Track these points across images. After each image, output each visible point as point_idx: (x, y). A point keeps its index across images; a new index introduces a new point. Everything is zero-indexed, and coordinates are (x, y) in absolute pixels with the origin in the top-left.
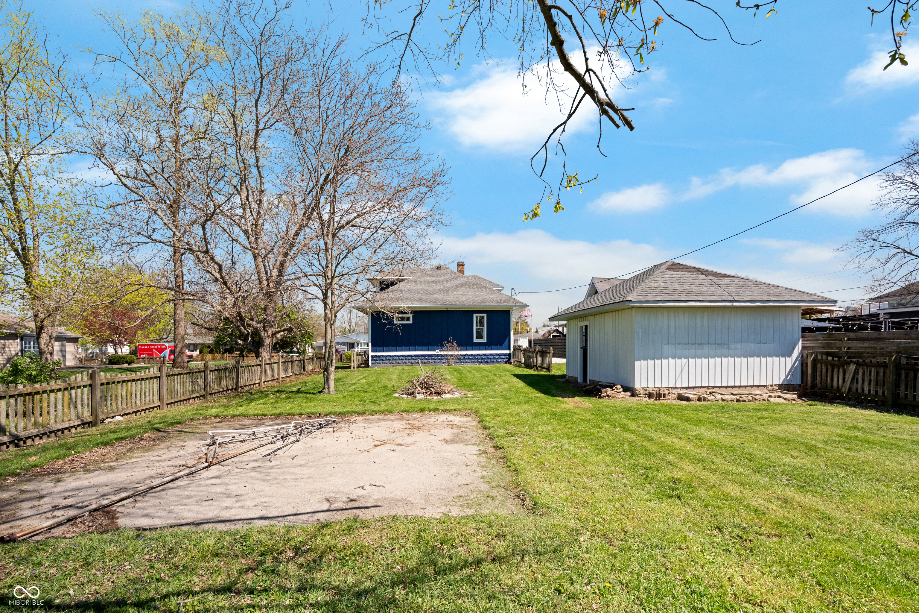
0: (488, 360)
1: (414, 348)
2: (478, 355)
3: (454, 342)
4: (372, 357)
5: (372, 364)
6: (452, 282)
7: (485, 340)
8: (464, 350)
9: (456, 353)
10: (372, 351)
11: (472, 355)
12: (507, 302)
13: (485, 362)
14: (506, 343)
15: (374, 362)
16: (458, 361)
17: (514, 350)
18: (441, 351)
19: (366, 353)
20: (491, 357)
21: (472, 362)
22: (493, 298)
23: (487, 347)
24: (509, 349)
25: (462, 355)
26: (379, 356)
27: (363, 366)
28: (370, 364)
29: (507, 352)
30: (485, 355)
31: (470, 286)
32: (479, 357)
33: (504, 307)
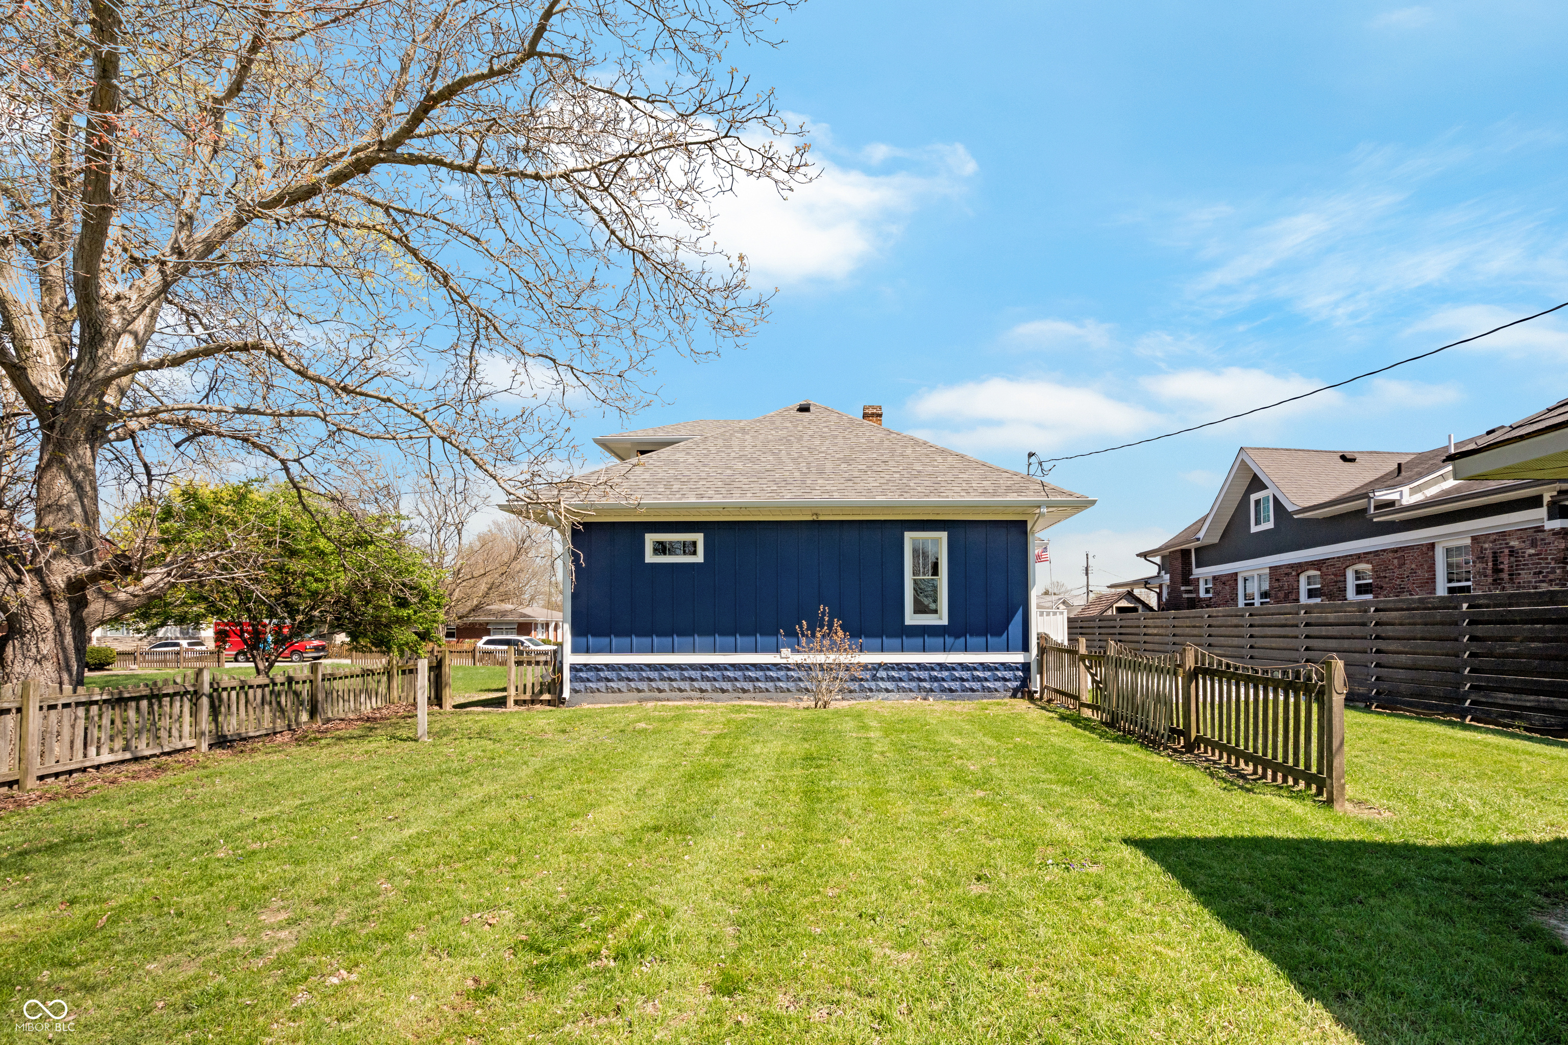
0: (955, 685)
1: (709, 640)
2: (921, 667)
3: (836, 623)
4: (573, 668)
5: (574, 691)
6: (840, 440)
7: (942, 619)
8: (871, 650)
9: (844, 658)
10: (575, 650)
11: (899, 667)
12: (1019, 492)
13: (943, 690)
14: (1015, 626)
15: (580, 686)
16: (855, 686)
17: (1042, 651)
18: (794, 651)
19: (556, 656)
20: (965, 674)
21: (899, 689)
22: (968, 482)
23: (949, 640)
24: (1026, 648)
25: (865, 667)
26: (596, 668)
27: (546, 697)
28: (566, 694)
29: (1018, 658)
30: (942, 666)
31: (892, 451)
32: (923, 674)
33: (1007, 506)
